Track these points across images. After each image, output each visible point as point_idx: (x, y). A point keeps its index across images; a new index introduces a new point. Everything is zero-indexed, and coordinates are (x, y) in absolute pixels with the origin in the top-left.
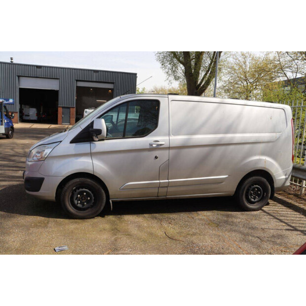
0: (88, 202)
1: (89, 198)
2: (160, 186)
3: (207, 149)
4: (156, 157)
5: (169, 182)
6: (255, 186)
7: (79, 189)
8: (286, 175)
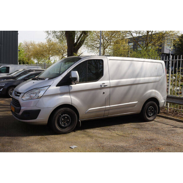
0: (67, 122)
1: (68, 120)
2: (106, 110)
3: (128, 87)
4: (104, 93)
5: (110, 107)
6: (150, 107)
7: (62, 115)
8: (164, 100)
